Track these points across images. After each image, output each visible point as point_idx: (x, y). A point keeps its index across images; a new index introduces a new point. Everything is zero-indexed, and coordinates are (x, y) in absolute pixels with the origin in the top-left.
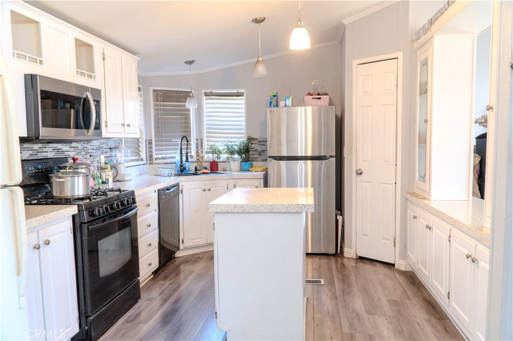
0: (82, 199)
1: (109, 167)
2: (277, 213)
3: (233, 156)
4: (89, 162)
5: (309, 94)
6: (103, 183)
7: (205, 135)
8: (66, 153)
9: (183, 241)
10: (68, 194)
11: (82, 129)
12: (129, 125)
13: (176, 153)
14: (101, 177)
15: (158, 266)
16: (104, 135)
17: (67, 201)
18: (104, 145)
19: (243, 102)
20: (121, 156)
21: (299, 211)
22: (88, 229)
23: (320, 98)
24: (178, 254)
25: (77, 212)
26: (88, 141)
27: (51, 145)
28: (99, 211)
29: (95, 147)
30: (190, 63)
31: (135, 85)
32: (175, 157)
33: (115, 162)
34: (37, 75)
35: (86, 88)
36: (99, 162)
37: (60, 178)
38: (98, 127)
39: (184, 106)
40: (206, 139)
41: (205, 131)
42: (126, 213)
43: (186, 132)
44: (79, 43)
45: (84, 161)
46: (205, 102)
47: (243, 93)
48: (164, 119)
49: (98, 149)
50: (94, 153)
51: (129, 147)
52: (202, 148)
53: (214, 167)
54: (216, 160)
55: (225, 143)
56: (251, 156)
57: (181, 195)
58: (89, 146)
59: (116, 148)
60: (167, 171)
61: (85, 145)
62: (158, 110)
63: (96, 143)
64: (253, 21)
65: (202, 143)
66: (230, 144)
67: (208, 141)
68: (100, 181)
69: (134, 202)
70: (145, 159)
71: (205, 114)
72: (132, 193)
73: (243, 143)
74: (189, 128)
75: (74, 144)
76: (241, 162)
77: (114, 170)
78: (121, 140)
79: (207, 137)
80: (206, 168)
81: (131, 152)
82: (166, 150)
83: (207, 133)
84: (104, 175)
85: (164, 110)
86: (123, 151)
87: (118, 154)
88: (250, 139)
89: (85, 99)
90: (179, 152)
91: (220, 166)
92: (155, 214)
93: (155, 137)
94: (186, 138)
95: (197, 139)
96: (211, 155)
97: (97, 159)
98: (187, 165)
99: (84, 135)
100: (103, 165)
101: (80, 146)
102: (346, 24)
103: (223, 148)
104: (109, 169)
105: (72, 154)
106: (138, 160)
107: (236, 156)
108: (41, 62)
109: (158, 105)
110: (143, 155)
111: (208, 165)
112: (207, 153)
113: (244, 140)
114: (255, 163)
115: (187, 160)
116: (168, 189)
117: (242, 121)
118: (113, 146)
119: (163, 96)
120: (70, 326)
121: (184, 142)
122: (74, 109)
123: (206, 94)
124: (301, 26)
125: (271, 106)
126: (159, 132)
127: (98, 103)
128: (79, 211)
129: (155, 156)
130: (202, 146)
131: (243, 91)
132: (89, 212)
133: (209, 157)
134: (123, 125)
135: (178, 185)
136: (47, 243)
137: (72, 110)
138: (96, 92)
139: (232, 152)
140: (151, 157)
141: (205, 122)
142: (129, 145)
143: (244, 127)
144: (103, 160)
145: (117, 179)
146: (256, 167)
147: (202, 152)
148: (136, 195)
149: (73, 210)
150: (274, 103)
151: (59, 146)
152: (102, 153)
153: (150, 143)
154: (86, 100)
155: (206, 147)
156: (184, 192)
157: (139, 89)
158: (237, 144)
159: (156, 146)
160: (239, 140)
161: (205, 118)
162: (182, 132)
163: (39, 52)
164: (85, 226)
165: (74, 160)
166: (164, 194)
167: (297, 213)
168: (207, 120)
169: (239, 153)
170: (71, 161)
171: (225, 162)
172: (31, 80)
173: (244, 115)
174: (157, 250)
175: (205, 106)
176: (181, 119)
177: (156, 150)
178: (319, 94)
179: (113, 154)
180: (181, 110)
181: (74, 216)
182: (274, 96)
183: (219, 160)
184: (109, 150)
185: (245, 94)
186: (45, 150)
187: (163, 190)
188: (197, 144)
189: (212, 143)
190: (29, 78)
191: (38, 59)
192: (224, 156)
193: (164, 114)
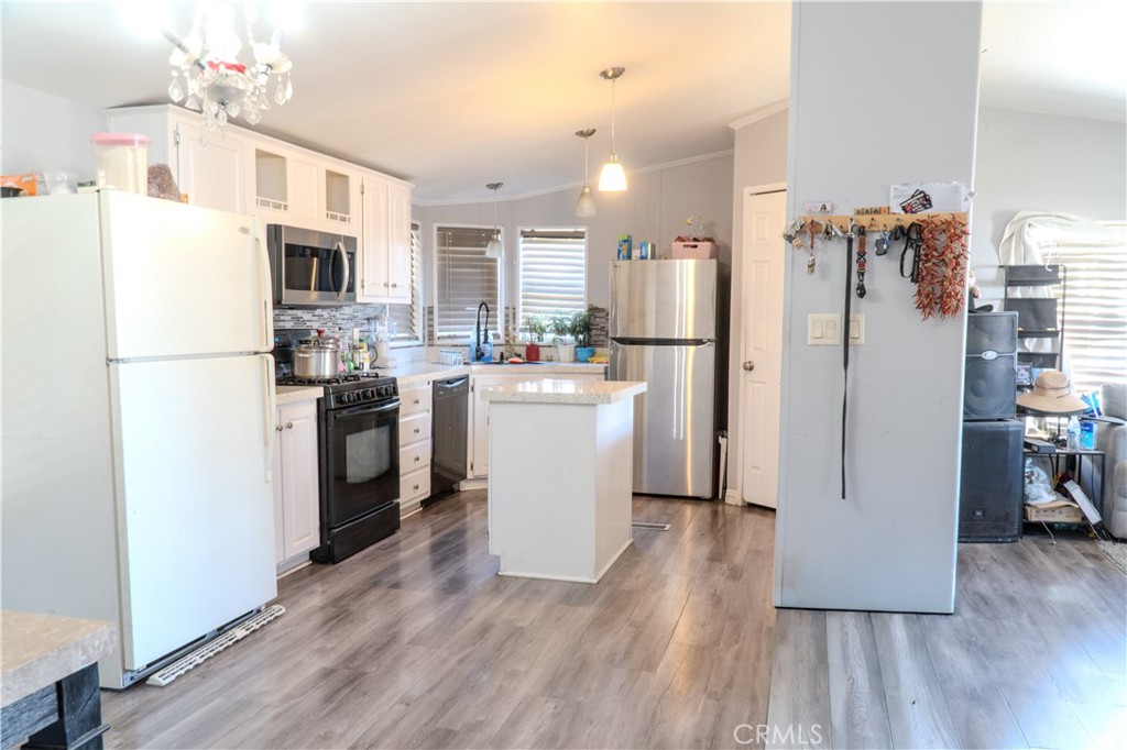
0: (329, 382)
1: (365, 346)
2: (564, 404)
3: (563, 337)
4: (337, 336)
5: (680, 239)
6: (356, 368)
7: (521, 301)
8: (308, 324)
9: (472, 467)
10: (312, 373)
11: (330, 290)
12: (394, 286)
13: (471, 330)
14: (353, 361)
15: (429, 494)
16: (359, 299)
17: (311, 382)
18: (359, 314)
19: (583, 247)
20: (382, 330)
21: (592, 402)
22: (335, 417)
23: (696, 246)
24: (464, 486)
25: (322, 395)
26: (338, 308)
27: (290, 312)
28: (348, 396)
29: (346, 317)
30: (495, 186)
31: (407, 221)
32: (469, 337)
33: (374, 339)
34: (281, 226)
35: (337, 237)
36: (351, 338)
37: (303, 352)
38: (351, 288)
39: (483, 253)
40: (521, 308)
41: (521, 294)
42: (383, 405)
43: (490, 295)
44: (330, 175)
45: (331, 334)
46: (521, 246)
47: (583, 233)
48: (454, 274)
49: (352, 318)
50: (345, 324)
51: (395, 318)
52: (514, 323)
53: (533, 354)
54: (537, 342)
55: (552, 315)
56: (594, 338)
57: (470, 394)
58: (337, 314)
59: (376, 318)
60: (454, 357)
61: (334, 313)
62: (444, 259)
63: (347, 311)
64: (577, 134)
65: (514, 314)
66: (559, 316)
67: (524, 311)
68: (352, 365)
69: (396, 393)
70: (421, 337)
71: (521, 267)
72: (394, 380)
73: (580, 315)
74: (495, 288)
75: (318, 312)
76: (576, 347)
77: (372, 352)
78: (384, 306)
79: (524, 304)
80: (519, 356)
81: (398, 325)
82: (455, 324)
83: (525, 297)
84: (357, 356)
85: (454, 259)
86: (386, 323)
87: (379, 328)
88: (593, 310)
89: (336, 251)
90: (475, 327)
91: (543, 353)
92: (429, 416)
93: (439, 303)
94: (487, 306)
95: (507, 308)
96: (528, 335)
97: (349, 333)
98: (487, 349)
99: (333, 299)
100: (357, 344)
101: (325, 313)
102: (736, 129)
103: (547, 323)
104: (365, 349)
105: (316, 325)
106: (410, 339)
107: (569, 337)
108: (285, 207)
109: (444, 252)
110: (419, 330)
111: (523, 351)
112: (522, 330)
113: (584, 311)
114: (599, 350)
115: (486, 342)
116: (448, 382)
117: (580, 280)
118: (372, 315)
119: (454, 238)
120: (309, 534)
121: (483, 312)
122: (317, 256)
123: (525, 234)
124: (614, 162)
125: (619, 257)
126: (445, 295)
127: (352, 256)
128: (325, 394)
129: (438, 334)
130: (514, 318)
131: (584, 230)
132: (337, 397)
133: (525, 338)
134: (386, 285)
135: (467, 377)
136: (290, 426)
137: (315, 259)
138: (351, 242)
139: (561, 330)
140: (431, 334)
141: (521, 281)
142: (397, 314)
143: (583, 289)
144: (357, 336)
145: (376, 364)
146: (600, 356)
147: (514, 329)
148: (399, 383)
149: (319, 392)
150: (624, 253)
151: (299, 313)
152: (356, 326)
153: (431, 312)
154: (337, 254)
155: (521, 322)
156: (475, 389)
157: (415, 227)
158: (570, 317)
159: (440, 316)
160: (575, 310)
161: (521, 273)
162: (483, 295)
163: (283, 195)
164: (331, 414)
165: (320, 332)
166: (442, 389)
167: (589, 405)
168: (524, 277)
169: (573, 331)
170: (315, 334)
171: (550, 346)
172: (274, 232)
173: (583, 269)
174: (428, 469)
175: (522, 253)
176: (482, 274)
177: (440, 324)
178: (695, 240)
179: (372, 328)
180: (482, 260)
181: (319, 400)
182: (625, 241)
183: (541, 343)
184: (366, 321)
185: (586, 235)
186: (282, 318)
187: (440, 382)
188: (507, 316)
189: (530, 315)
190: (273, 228)
191: (283, 203)
192: (549, 337)
193: (454, 266)
